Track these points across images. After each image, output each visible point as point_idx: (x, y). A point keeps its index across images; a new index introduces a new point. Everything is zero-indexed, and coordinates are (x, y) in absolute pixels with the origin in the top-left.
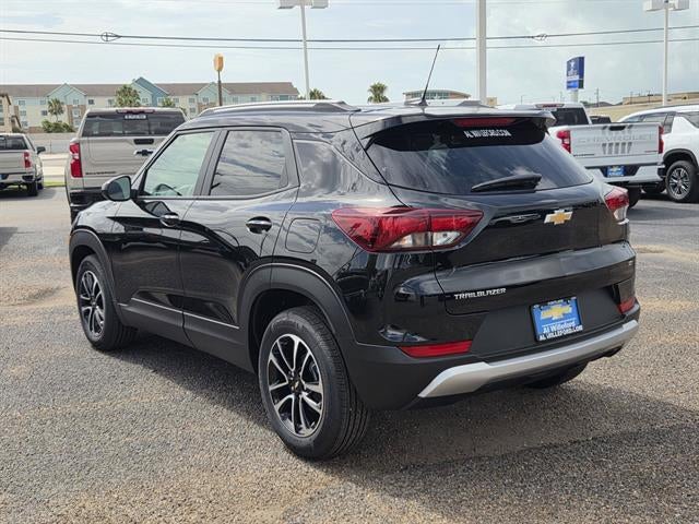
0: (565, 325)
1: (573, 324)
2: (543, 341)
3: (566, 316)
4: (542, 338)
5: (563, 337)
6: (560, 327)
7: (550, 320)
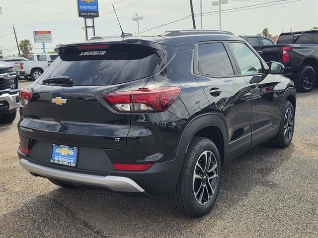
0: (67, 160)
1: (72, 161)
2: (52, 163)
3: (69, 155)
4: (52, 161)
5: (62, 165)
6: (63, 160)
7: (59, 154)
